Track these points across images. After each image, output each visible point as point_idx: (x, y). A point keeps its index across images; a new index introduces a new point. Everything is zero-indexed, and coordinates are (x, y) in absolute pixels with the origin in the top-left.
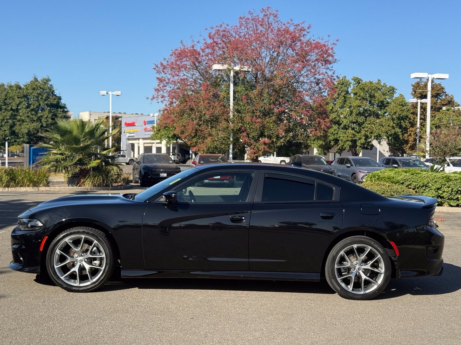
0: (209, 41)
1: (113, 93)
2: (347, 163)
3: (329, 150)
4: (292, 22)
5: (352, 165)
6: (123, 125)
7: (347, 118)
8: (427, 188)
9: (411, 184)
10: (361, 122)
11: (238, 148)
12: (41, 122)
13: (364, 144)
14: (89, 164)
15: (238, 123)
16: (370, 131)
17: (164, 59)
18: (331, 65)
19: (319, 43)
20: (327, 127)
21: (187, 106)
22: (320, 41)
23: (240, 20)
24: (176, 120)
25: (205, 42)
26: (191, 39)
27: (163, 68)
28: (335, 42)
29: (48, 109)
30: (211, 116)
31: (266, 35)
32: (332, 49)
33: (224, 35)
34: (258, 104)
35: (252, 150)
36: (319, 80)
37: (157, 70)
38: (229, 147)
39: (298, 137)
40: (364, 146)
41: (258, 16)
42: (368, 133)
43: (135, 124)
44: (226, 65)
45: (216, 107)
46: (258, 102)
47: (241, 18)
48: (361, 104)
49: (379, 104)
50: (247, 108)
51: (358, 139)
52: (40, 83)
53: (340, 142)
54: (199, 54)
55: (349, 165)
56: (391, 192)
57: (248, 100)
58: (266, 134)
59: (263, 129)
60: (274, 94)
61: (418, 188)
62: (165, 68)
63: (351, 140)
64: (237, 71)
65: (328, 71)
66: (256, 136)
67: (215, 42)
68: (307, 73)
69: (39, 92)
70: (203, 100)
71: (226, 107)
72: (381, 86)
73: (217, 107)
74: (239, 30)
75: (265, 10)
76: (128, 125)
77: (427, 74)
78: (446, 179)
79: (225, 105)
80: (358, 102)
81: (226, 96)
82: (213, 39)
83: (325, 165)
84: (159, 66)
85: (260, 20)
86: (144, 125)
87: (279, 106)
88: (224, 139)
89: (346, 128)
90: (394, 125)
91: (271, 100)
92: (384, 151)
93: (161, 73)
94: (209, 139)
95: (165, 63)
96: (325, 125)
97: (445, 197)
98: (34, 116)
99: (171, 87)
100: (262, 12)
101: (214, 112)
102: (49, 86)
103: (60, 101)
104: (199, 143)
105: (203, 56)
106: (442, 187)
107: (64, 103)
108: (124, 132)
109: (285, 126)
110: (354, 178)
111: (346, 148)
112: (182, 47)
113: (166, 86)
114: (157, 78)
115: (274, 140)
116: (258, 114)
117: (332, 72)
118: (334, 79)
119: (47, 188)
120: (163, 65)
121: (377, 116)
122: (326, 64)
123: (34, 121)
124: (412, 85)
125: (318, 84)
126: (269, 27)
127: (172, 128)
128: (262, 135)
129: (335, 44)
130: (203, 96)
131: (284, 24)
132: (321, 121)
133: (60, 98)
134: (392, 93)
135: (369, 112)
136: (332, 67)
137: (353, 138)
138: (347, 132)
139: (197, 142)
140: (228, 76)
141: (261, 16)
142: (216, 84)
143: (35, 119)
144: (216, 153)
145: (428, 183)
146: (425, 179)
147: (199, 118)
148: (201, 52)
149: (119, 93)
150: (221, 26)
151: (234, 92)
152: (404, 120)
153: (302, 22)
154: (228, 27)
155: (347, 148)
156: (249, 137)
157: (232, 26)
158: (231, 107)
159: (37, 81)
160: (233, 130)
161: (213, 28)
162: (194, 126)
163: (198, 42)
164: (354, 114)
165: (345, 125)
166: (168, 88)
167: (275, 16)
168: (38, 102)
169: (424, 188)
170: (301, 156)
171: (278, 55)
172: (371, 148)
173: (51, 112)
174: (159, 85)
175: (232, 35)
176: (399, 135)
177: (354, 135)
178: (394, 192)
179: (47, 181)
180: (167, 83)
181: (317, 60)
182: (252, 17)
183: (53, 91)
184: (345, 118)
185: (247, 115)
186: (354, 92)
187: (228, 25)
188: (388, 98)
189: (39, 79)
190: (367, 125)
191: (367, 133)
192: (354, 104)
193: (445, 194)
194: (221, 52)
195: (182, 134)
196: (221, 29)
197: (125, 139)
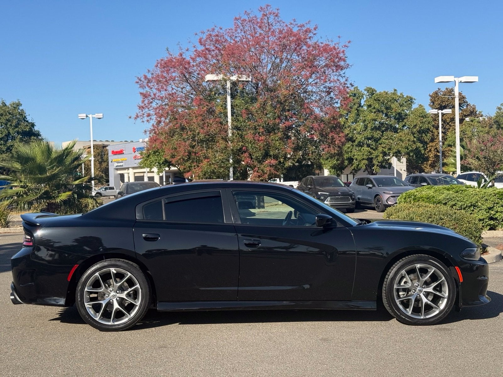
0: (201, 48)
1: (94, 116)
2: (367, 184)
3: (343, 171)
4: (295, 23)
5: (374, 186)
6: (110, 153)
7: (361, 134)
8: (476, 208)
9: (456, 203)
10: (378, 138)
11: (240, 171)
12: (11, 153)
13: (382, 162)
14: (58, 196)
15: (237, 142)
16: (388, 147)
17: (147, 71)
18: (343, 71)
19: (328, 45)
20: (342, 142)
21: (177, 125)
22: (330, 43)
23: (235, 22)
24: (165, 142)
25: (195, 49)
26: (179, 46)
27: (147, 81)
28: (347, 44)
29: (18, 137)
30: (206, 136)
31: (266, 39)
32: (343, 52)
33: (217, 40)
34: (260, 118)
35: (256, 173)
36: (330, 88)
37: (140, 84)
38: (229, 171)
39: (309, 156)
40: (382, 164)
41: (256, 17)
42: (386, 150)
43: (124, 152)
44: (221, 75)
45: (211, 125)
46: (260, 117)
47: (236, 19)
48: (377, 117)
49: (397, 117)
50: (248, 124)
51: (375, 156)
52: (9, 108)
53: (354, 161)
54: (189, 63)
55: (371, 186)
56: (439, 215)
57: (248, 114)
58: (271, 153)
59: (268, 148)
60: (278, 106)
61: (464, 209)
62: (149, 81)
63: (367, 158)
64: (234, 82)
65: (340, 78)
66: (260, 156)
67: (207, 49)
68: (316, 81)
69: (8, 118)
70: (196, 117)
71: (222, 123)
72: (398, 96)
73: (213, 124)
74: (234, 34)
75: (264, 8)
76: (115, 153)
77: (453, 77)
78: (499, 195)
79: (222, 122)
80: (372, 116)
81: (222, 111)
82: (205, 46)
83: (342, 187)
84: (143, 79)
85: (259, 20)
86: (133, 153)
87: (286, 121)
88: (222, 162)
89: (360, 145)
90: (415, 139)
91: (275, 113)
92: (401, 170)
93: (145, 87)
94: (205, 162)
95: (149, 76)
96: (340, 140)
97: (498, 219)
98: (3, 146)
99: (157, 104)
100: (261, 11)
101: (210, 130)
102: (20, 111)
103: (33, 128)
104: (193, 167)
105: (193, 65)
106: (494, 206)
107: (38, 130)
108: (112, 162)
109: (293, 144)
110: (377, 201)
111: (361, 167)
112: (169, 57)
113: (151, 103)
114: (141, 93)
115: (282, 160)
116: (261, 130)
117: (344, 79)
118: (348, 87)
119: (6, 230)
120: (148, 78)
121: (396, 130)
122: (337, 70)
123: (3, 151)
124: (429, 95)
125: (329, 93)
126: (269, 29)
127: (163, 153)
128: (266, 155)
129: (347, 46)
130: (196, 112)
131: (287, 26)
132: (335, 136)
133: (33, 125)
134: (410, 104)
135: (386, 126)
136: (344, 73)
137: (369, 155)
138: (361, 150)
139: (191, 167)
140: (224, 89)
141: (260, 15)
142: (210, 98)
143: (5, 150)
144: (213, 179)
145: (477, 202)
146: (473, 197)
147: (191, 138)
148: (191, 61)
149: (100, 115)
150: (213, 30)
151: (232, 105)
152: (425, 133)
153: (307, 22)
154: (221, 31)
155: (363, 168)
156: (252, 158)
157: (226, 30)
158: (230, 124)
159: (6, 105)
160: (232, 150)
161: (204, 33)
162: (186, 147)
163: (187, 50)
164: (369, 128)
165: (360, 142)
166: (154, 105)
167: (276, 16)
168: (7, 130)
169: (472, 209)
170: (313, 177)
171: (281, 61)
172: (389, 166)
173: (23, 140)
174: (143, 101)
175: (226, 40)
176: (420, 151)
177: (370, 152)
178: (443, 215)
179: (5, 220)
180: (152, 99)
181: (326, 66)
182: (248, 18)
183: (25, 117)
184: (359, 133)
185: (249, 132)
186: (368, 104)
187: (221, 29)
188: (407, 110)
189: (8, 104)
190: (384, 140)
191: (384, 150)
192: (368, 118)
193: (498, 214)
194: (215, 61)
195: (173, 158)
196: (213, 33)
197: (113, 169)
